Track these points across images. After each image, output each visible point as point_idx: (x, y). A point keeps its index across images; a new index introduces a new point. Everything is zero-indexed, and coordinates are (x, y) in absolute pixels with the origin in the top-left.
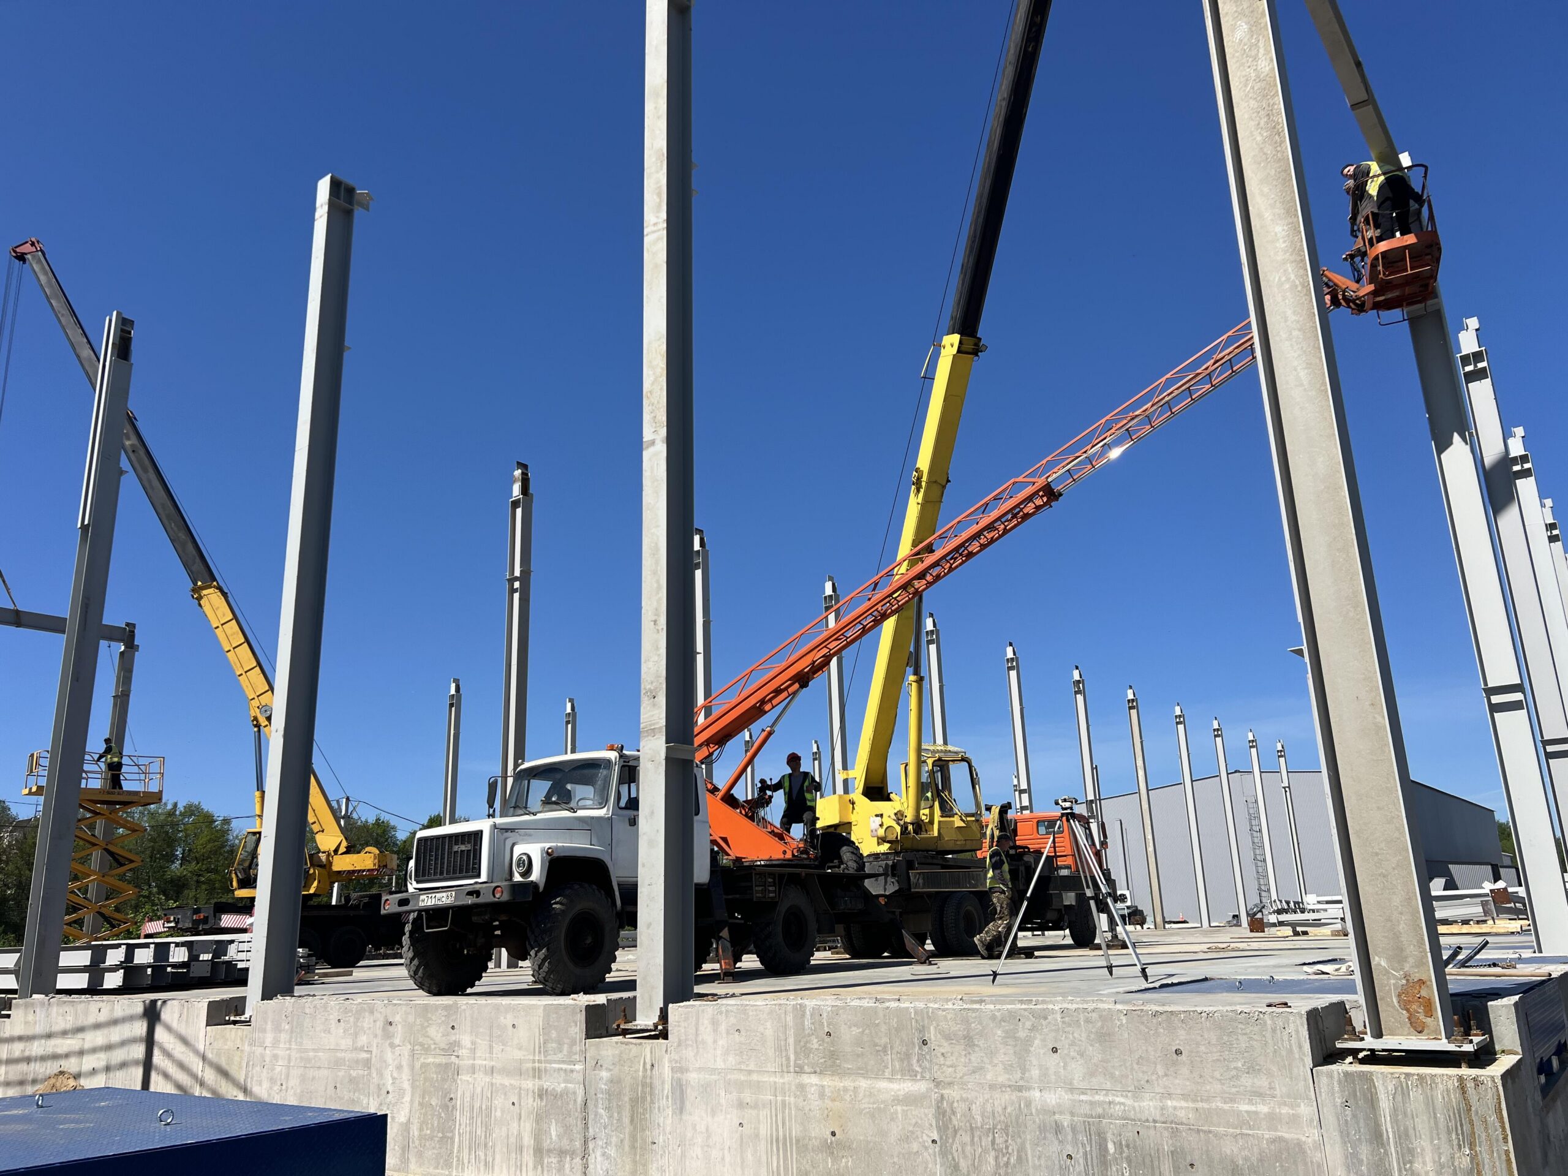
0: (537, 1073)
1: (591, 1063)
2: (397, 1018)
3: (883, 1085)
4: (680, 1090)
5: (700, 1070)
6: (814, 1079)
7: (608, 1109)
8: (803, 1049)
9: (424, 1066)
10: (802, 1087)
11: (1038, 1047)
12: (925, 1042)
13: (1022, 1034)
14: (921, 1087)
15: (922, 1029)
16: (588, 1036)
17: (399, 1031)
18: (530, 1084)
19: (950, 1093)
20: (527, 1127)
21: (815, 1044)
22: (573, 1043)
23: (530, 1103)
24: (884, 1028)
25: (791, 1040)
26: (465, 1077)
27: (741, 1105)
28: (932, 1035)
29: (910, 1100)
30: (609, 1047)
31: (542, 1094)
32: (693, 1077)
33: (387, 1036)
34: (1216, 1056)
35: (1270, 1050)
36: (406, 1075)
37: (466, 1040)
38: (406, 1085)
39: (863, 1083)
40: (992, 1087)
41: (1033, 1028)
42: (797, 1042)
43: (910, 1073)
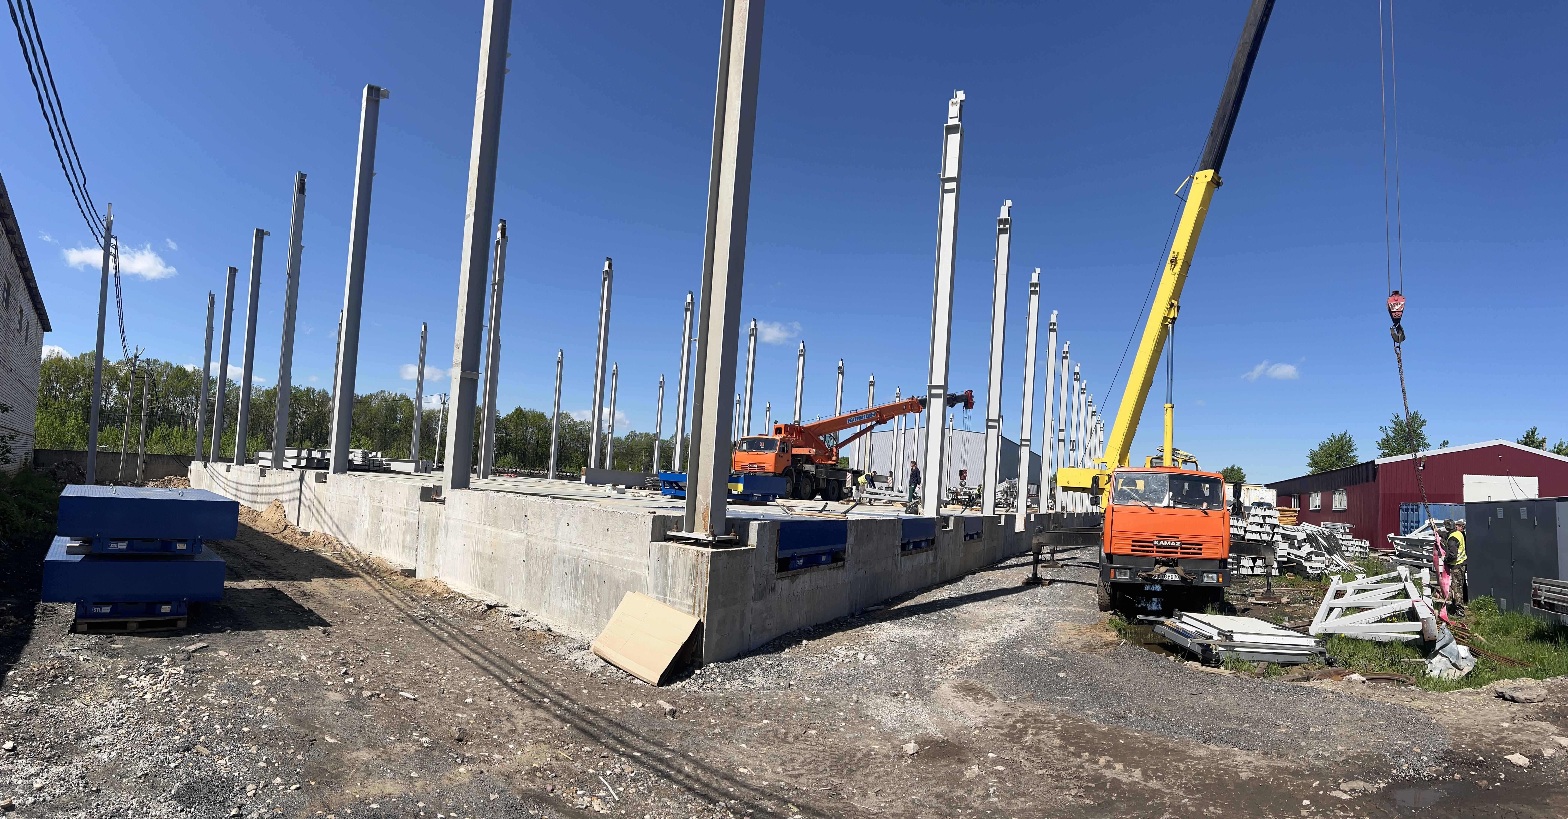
0: (405, 514)
1: (421, 512)
2: (366, 486)
3: (511, 533)
4: (447, 525)
5: (454, 519)
6: (488, 528)
7: (425, 532)
8: (487, 515)
9: (373, 506)
10: (485, 531)
11: (563, 523)
12: (526, 516)
13: (558, 516)
14: (522, 536)
15: (526, 510)
16: (421, 500)
17: (366, 490)
18: (403, 518)
19: (532, 540)
20: (401, 535)
21: (490, 512)
22: (416, 503)
23: (402, 526)
24: (514, 507)
25: (483, 510)
26: (384, 513)
27: (465, 536)
28: (529, 514)
29: (518, 541)
30: (427, 505)
31: (406, 523)
32: (451, 522)
33: (364, 492)
34: (620, 533)
35: (638, 532)
36: (368, 509)
37: (385, 497)
38: (368, 514)
39: (504, 532)
40: (545, 538)
41: (562, 514)
42: (485, 511)
43: (519, 530)
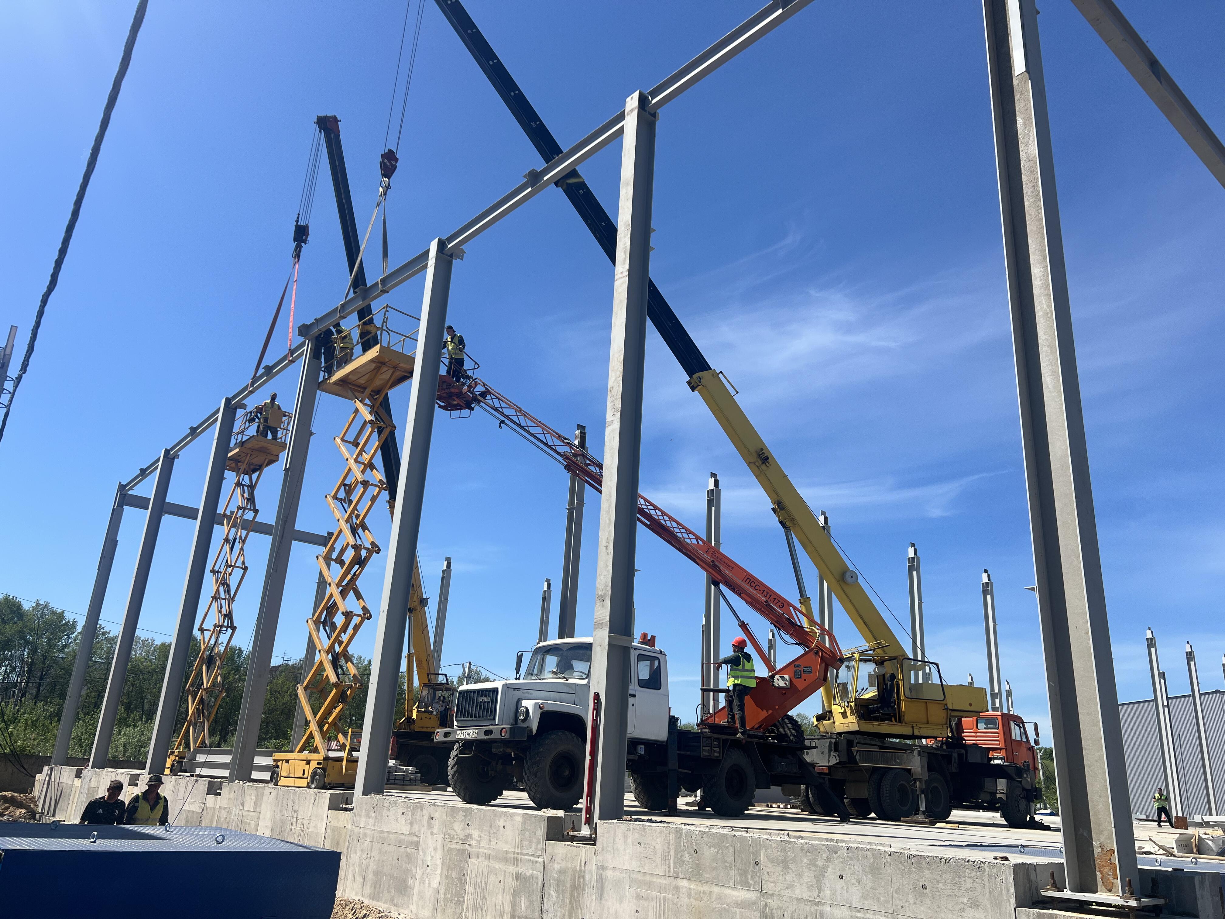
0: (516, 862)
1: (548, 858)
2: (436, 815)
3: (728, 892)
4: (601, 880)
5: (614, 869)
6: (684, 883)
7: (557, 891)
8: (679, 861)
9: (450, 850)
10: (677, 888)
11: (831, 873)
12: (757, 863)
13: (820, 863)
14: (752, 896)
15: (756, 853)
16: (548, 839)
17: (436, 823)
18: (512, 869)
19: (773, 902)
20: (508, 898)
21: (686, 857)
22: (538, 843)
23: (511, 882)
24: (731, 850)
25: (672, 853)
26: (472, 860)
27: (639, 897)
28: (762, 858)
29: (745, 905)
30: (560, 848)
31: (518, 876)
32: (609, 873)
33: (430, 826)
34: (949, 892)
35: (987, 891)
36: (439, 855)
37: (475, 834)
38: (439, 862)
39: (716, 890)
40: (798, 900)
41: (828, 859)
42: (676, 855)
43: (747, 886)
